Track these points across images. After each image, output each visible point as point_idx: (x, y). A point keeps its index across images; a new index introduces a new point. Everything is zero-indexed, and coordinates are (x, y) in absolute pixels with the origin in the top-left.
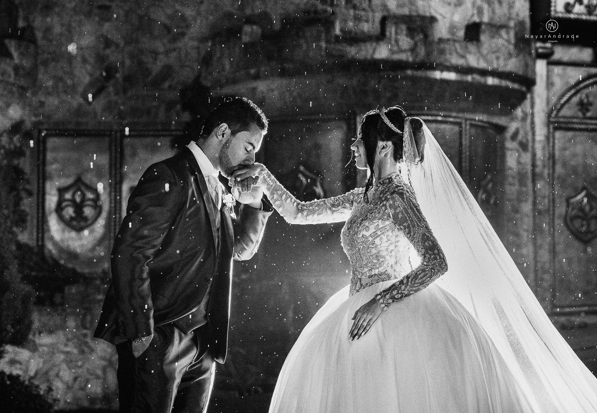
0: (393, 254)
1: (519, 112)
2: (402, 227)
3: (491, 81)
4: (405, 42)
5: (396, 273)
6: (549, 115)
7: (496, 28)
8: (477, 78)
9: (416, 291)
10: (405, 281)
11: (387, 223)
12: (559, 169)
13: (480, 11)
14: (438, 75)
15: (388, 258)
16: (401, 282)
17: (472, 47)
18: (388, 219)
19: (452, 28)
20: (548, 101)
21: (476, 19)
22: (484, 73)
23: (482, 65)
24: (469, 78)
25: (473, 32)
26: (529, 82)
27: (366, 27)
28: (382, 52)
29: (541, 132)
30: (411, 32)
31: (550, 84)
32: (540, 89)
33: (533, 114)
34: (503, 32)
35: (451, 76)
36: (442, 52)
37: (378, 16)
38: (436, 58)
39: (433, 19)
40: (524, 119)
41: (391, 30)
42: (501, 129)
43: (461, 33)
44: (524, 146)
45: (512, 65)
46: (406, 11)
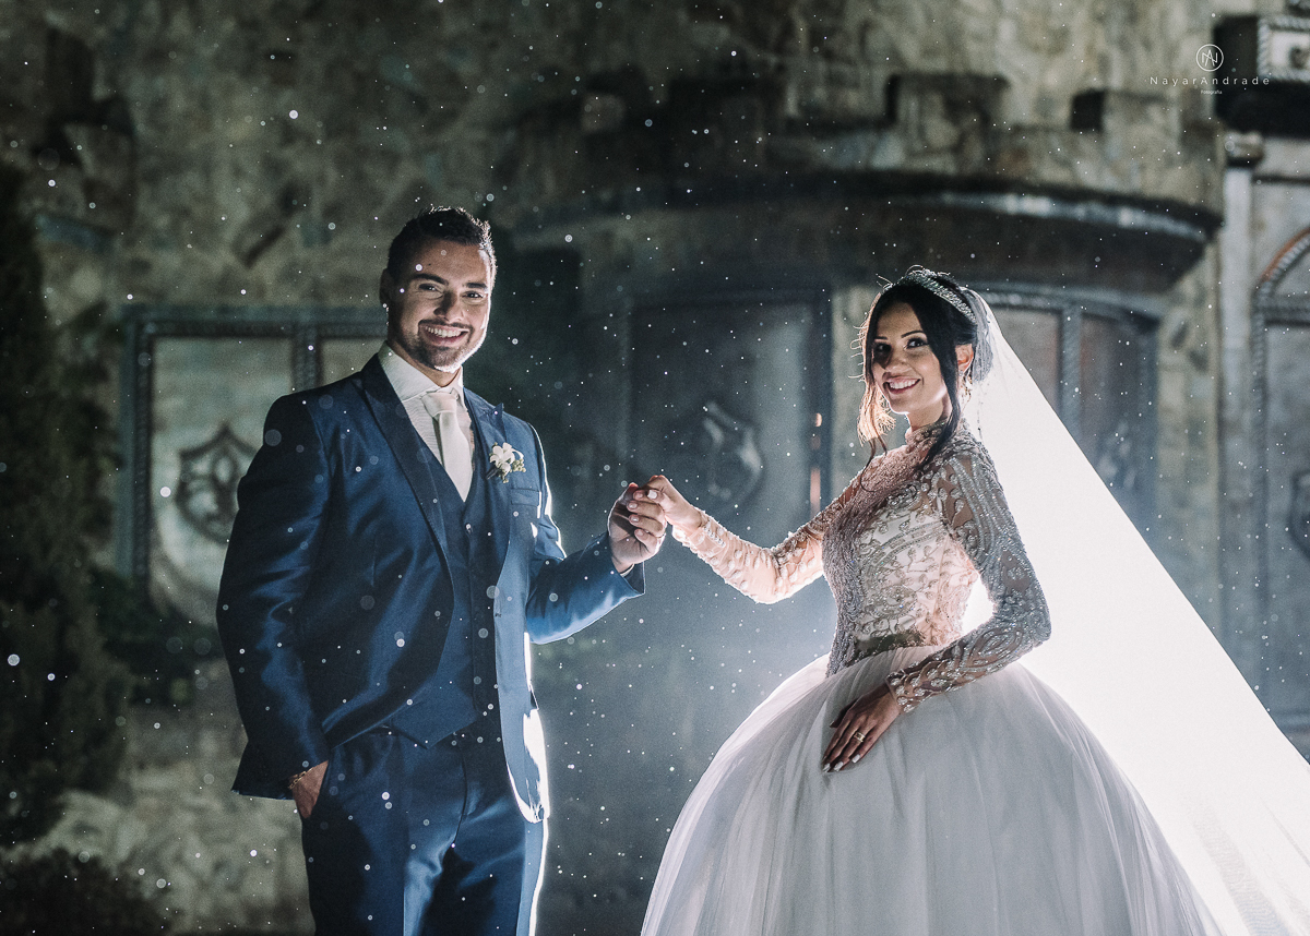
0: (934, 589)
1: (1188, 285)
2: (960, 532)
3: (1127, 218)
4: (940, 131)
5: (934, 633)
6: (1254, 294)
7: (1141, 101)
8: (1099, 211)
9: (978, 676)
10: (956, 652)
11: (929, 519)
12: (1276, 412)
13: (1104, 65)
14: (1011, 204)
15: (921, 597)
16: (948, 654)
17: (1086, 143)
18: (931, 513)
19: (1044, 103)
20: (1253, 263)
21: (1095, 82)
22: (1113, 200)
23: (1108, 182)
24: (1080, 211)
25: (1088, 110)
26: (1209, 221)
27: (853, 100)
28: (890, 154)
29: (1237, 330)
30: (953, 111)
31: (1256, 226)
32: (1234, 235)
33: (1218, 291)
34: (1154, 111)
35: (1040, 206)
36: (1021, 154)
37: (880, 75)
38: (1007, 167)
39: (1000, 83)
40: (1200, 301)
41: (909, 105)
42: (1148, 324)
43: (1062, 114)
44: (1199, 361)
45: (1175, 182)
46: (940, 65)
